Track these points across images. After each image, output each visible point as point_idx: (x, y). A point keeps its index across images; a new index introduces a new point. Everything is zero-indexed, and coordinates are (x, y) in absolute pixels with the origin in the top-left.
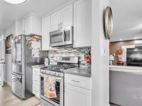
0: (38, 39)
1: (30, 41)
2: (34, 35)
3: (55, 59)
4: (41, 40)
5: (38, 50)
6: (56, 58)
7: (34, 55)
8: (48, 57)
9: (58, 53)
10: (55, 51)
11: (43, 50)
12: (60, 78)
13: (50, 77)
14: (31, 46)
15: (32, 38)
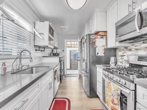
0: (103, 36)
1: (95, 39)
2: (99, 32)
3: (125, 58)
4: (106, 36)
5: (103, 48)
6: (128, 57)
7: (98, 53)
8: (115, 56)
9: (130, 50)
10: (126, 48)
11: (108, 47)
12: (128, 91)
13: (112, 83)
14: (95, 44)
15: (96, 36)
